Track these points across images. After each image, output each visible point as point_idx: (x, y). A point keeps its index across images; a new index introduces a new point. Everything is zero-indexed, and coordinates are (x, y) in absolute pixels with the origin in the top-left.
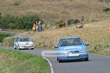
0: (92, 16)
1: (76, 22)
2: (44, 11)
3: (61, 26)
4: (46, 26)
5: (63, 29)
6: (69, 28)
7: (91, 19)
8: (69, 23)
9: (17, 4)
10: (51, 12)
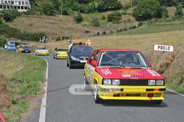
0: (77, 36)
1: (67, 38)
2: (49, 30)
3: (58, 40)
4: (48, 39)
5: (59, 42)
6: (63, 41)
7: (76, 37)
8: (63, 39)
9: (31, 25)
10: (53, 31)
